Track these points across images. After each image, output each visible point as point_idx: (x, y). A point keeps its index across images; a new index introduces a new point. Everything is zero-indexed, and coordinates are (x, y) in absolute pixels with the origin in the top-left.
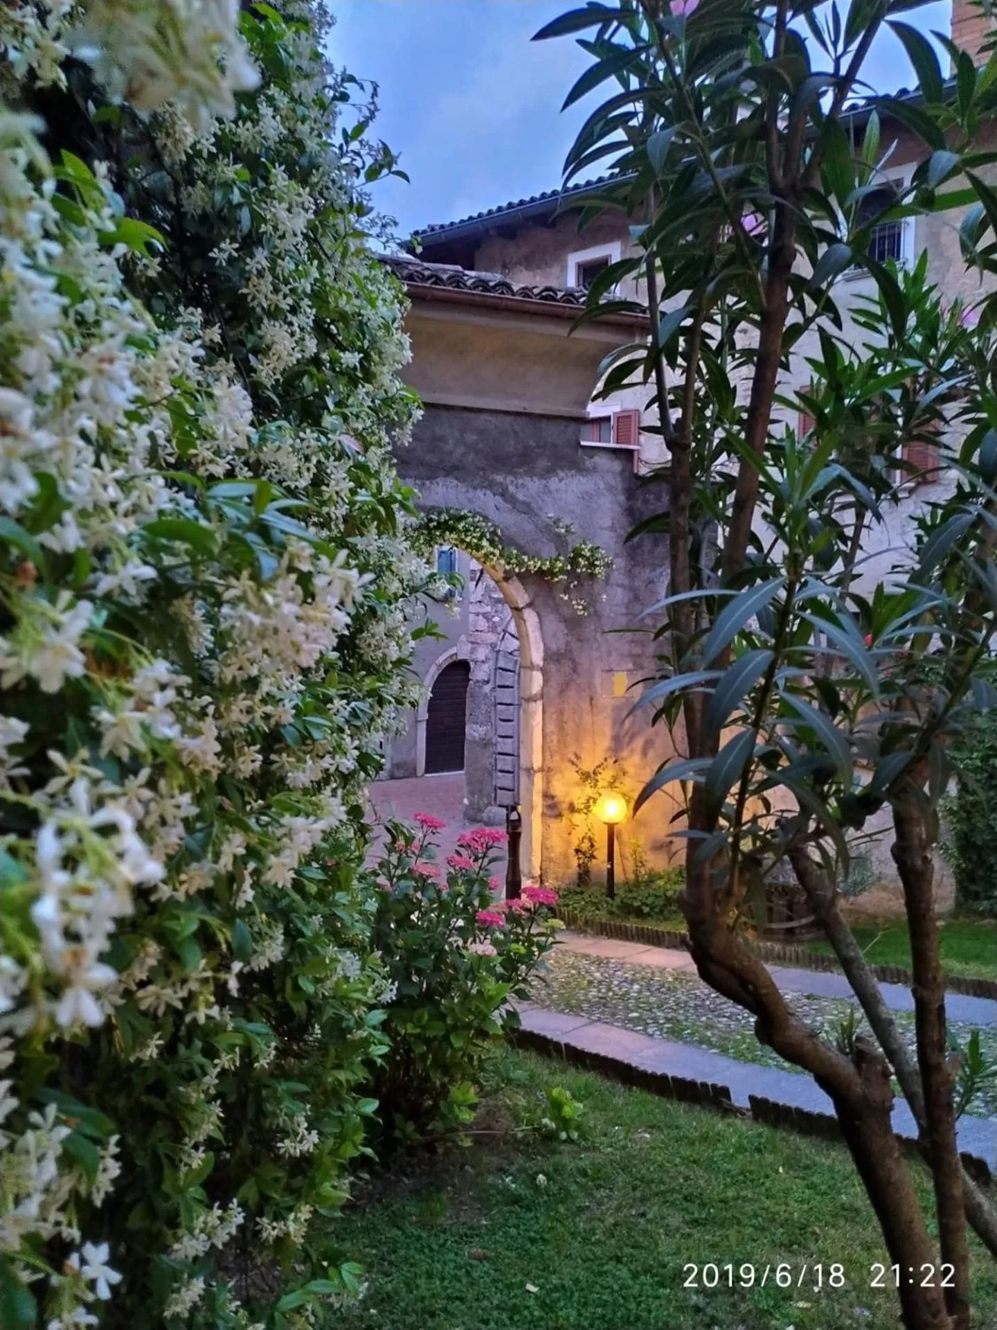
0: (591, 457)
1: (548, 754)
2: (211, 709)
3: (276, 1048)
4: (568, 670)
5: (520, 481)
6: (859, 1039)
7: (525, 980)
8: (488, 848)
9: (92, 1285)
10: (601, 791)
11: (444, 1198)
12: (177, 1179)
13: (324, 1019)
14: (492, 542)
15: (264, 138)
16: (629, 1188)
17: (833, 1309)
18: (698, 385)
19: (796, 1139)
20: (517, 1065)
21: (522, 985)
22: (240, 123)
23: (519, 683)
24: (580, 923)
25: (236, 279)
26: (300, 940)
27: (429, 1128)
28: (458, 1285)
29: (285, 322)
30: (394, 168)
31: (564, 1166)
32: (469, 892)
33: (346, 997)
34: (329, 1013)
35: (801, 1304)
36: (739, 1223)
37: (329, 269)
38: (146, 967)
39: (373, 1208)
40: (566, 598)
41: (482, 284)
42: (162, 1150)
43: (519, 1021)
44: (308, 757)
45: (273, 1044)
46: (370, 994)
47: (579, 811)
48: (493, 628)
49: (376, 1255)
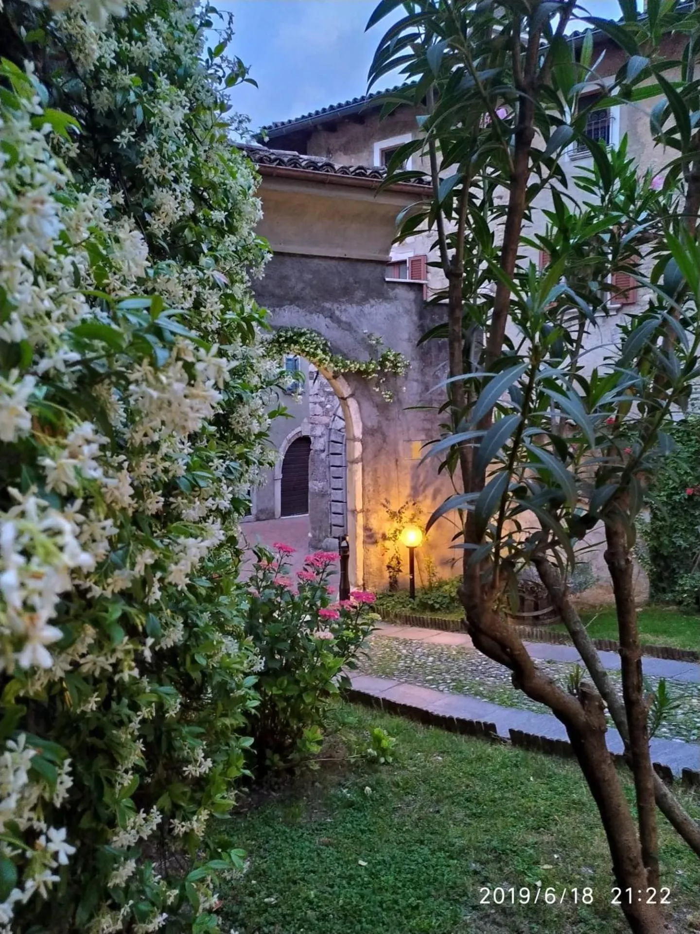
0: (393, 289)
1: (366, 500)
2: (126, 465)
3: (181, 704)
4: (380, 441)
5: (343, 307)
6: (583, 684)
7: (353, 656)
8: (326, 566)
9: (55, 856)
10: (405, 525)
11: (301, 804)
12: (114, 794)
13: (214, 683)
14: (324, 351)
15: (151, 54)
16: (428, 795)
17: (567, 869)
18: (467, 232)
19: (541, 757)
20: (349, 714)
21: (353, 660)
22: (133, 43)
23: (345, 451)
24: (392, 616)
25: (134, 157)
26: (195, 629)
27: (290, 757)
28: (312, 863)
29: (170, 189)
30: (247, 77)
31: (383, 780)
32: (313, 596)
33: (228, 668)
34: (217, 679)
35: (546, 867)
36: (503, 815)
37: (201, 150)
38: (86, 644)
39: (252, 813)
40: (377, 390)
41: (313, 165)
42: (102, 775)
43: (350, 684)
44: (197, 499)
45: (179, 701)
46: (245, 665)
47: (389, 539)
48: (326, 413)
49: (255, 845)
